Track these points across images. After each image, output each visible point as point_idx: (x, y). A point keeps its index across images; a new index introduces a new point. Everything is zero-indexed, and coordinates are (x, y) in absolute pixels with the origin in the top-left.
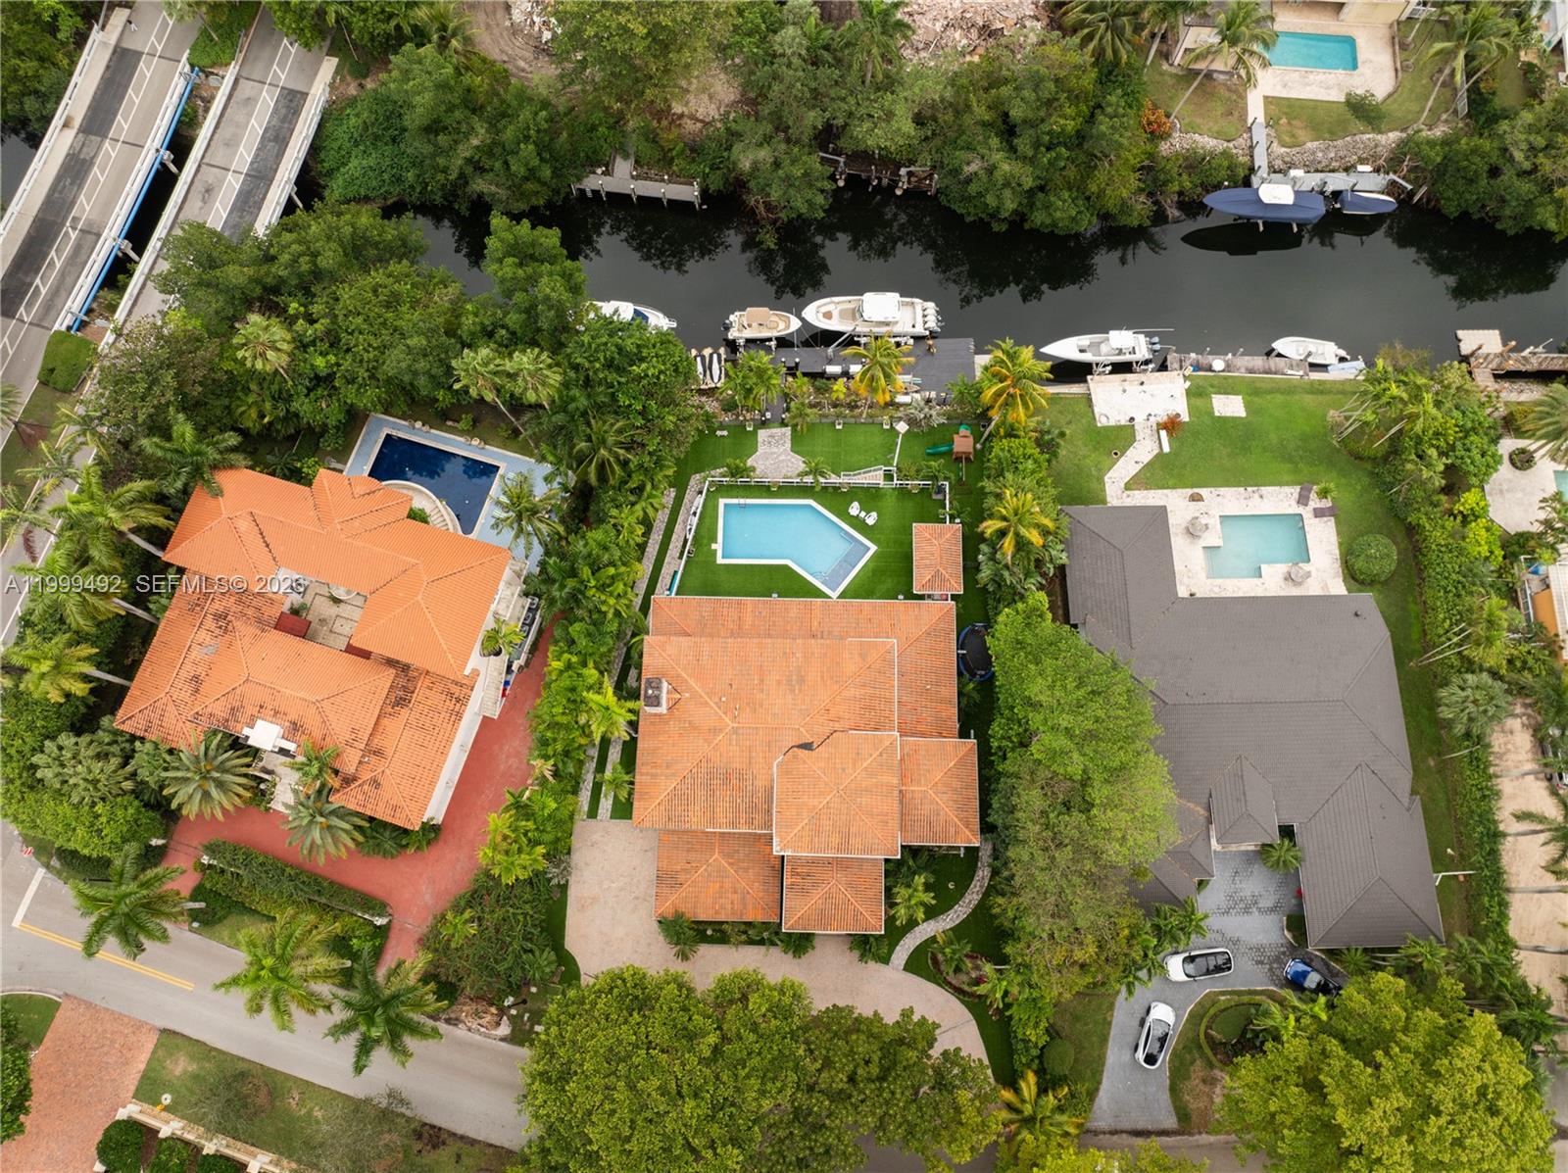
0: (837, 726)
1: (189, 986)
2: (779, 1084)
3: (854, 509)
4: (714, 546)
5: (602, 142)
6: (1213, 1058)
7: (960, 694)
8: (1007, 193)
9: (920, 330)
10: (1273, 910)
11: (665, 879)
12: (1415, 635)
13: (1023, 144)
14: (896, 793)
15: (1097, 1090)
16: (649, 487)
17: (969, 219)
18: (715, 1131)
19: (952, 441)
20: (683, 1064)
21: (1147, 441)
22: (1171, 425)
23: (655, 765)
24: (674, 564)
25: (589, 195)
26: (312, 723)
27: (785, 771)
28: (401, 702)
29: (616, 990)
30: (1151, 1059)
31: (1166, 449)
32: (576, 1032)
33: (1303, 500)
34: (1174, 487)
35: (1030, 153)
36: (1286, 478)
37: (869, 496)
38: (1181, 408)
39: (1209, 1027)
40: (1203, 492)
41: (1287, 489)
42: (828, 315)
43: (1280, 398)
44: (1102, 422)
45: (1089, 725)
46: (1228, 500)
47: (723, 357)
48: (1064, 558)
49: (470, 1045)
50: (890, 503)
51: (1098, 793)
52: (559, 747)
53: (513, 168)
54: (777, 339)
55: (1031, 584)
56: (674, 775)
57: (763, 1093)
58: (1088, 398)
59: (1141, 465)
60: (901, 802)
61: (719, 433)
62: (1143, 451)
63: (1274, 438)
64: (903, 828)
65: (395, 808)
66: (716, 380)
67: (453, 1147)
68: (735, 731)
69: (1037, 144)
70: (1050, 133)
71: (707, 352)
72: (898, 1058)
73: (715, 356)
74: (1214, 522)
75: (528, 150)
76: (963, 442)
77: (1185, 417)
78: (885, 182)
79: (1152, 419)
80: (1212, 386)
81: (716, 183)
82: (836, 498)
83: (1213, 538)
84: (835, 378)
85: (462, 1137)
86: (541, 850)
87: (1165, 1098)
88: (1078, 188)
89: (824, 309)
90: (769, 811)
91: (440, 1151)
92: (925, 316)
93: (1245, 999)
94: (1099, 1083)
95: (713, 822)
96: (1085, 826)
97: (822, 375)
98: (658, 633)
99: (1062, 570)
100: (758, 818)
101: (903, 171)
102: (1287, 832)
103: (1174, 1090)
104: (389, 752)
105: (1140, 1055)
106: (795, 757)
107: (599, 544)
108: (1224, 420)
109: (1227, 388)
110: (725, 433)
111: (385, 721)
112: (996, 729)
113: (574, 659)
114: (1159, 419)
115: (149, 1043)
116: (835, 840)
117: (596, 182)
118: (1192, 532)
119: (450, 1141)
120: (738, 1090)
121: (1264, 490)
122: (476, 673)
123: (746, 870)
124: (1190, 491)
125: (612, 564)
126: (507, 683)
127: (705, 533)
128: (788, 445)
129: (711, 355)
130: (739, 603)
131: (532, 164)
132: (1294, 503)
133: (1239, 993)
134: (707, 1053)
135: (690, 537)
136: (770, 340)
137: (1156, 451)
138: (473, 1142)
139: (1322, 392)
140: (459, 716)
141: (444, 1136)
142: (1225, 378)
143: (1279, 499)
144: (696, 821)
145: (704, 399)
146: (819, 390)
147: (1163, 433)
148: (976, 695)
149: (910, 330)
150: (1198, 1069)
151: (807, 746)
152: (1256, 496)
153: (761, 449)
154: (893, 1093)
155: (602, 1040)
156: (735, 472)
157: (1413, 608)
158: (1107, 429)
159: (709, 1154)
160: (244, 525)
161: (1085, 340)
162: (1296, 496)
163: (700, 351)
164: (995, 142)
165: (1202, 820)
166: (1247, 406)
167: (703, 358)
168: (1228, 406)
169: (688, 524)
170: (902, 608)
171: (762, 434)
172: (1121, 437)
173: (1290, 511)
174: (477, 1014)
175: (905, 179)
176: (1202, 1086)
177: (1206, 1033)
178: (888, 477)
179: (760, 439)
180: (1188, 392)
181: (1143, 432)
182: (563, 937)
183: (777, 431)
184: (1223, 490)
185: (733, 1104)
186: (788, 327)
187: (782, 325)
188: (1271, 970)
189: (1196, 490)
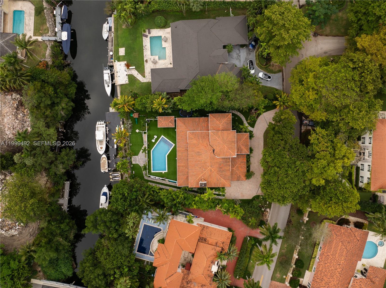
0: (209, 144)
1: (263, 276)
2: (284, 155)
3: (153, 141)
4: (163, 173)
5: (55, 207)
6: (269, 64)
7: (197, 117)
8: (69, 104)
9: (104, 126)
10: (239, 51)
11: (238, 179)
12: (178, 14)
13: (56, 101)
14: (223, 131)
15: (275, 88)
16: (153, 189)
17: (72, 113)
18: (293, 167)
19: (135, 118)
20: (281, 174)
21: (132, 72)
22: (128, 66)
23: (218, 183)
24: (167, 181)
25: (68, 209)
26: (211, 259)
27: (219, 155)
28: (205, 240)
29: (266, 188)
30: (269, 77)
31: (134, 67)
32: (275, 196)
33: (146, 36)
34: (144, 66)
35: (59, 99)
36: (141, 40)
37: (150, 138)
38: (123, 63)
39: (263, 65)
40: (145, 59)
41: (144, 40)
42: (101, 148)
43: (119, 39)
44: (127, 82)
45: (210, 91)
46: (147, 53)
47: (112, 173)
48: (165, 93)
49: (271, 216)
50: (151, 132)
51: (224, 89)
52: (212, 204)
53: (67, 229)
54: (108, 160)
55: (172, 101)
56: (220, 179)
57: (286, 158)
58: (121, 85)
59: (138, 73)
60: (224, 130)
61: (134, 173)
62: (135, 73)
63: (130, 42)
64: (229, 130)
65: (228, 238)
66: (119, 174)
67: (291, 218)
68: (211, 166)
69: (57, 97)
70: (54, 94)
71: (111, 177)
72: (277, 131)
73: (112, 175)
74: (152, 57)
75: (62, 226)
76: (136, 116)
77: (126, 62)
78: (62, 134)
79: (126, 70)
80: (116, 55)
81: (65, 178)
82: (151, 145)
83: (157, 58)
84: (117, 146)
85: (289, 216)
86: (235, 206)
87: (276, 75)
88: (66, 86)
89: (100, 149)
90: (227, 158)
91: (292, 221)
92: (100, 124)
93: (257, 57)
94: (274, 88)
95: (229, 170)
96: (232, 92)
97: (117, 149)
98: (188, 185)
99: (168, 94)
100: (228, 160)
101: (60, 130)
102: (224, 47)
103: (275, 73)
104: (216, 241)
105: (269, 80)
106: (216, 153)
107: (167, 199)
108: (126, 53)
109: (117, 52)
110: (134, 172)
111: (210, 243)
112: (207, 110)
113: (194, 203)
114: (126, 68)
115: (274, 282)
116: (233, 144)
117: (65, 207)
118: (155, 62)
119: (290, 219)
120: (285, 163)
121: (144, 45)
122: (198, 224)
123: (236, 162)
124: (145, 62)
125: (172, 196)
126: (196, 217)
127: (160, 175)
128: (136, 156)
129: (112, 176)
130: (178, 166)
131: (66, 225)
132: (147, 38)
133: (256, 59)
134: (279, 169)
135: (161, 178)
136: (108, 162)
137: (135, 70)
138: (290, 214)
139: (117, 29)
140: (207, 227)
141: (289, 220)
142: (114, 52)
143: (146, 42)
144: (229, 174)
145: (124, 177)
146: (121, 150)
147: (130, 68)
148: (197, 113)
149: (105, 128)
150: (271, 68)
151: (214, 151)
152: (145, 47)
153: (137, 163)
154: (285, 132)
155: (277, 190)
156: (145, 169)
157: (171, 13)
158: (129, 81)
159: (298, 168)
160: (168, 281)
161: (106, 86)
162: (145, 38)
163: (111, 179)
164: (56, 108)
165: (223, 65)
166: (122, 47)
167: (113, 178)
168: (122, 51)
169: (158, 179)
170: (178, 130)
171: (133, 163)
172: (131, 78)
173: (149, 39)
174: (266, 216)
175: (62, 129)
176: (274, 67)
177: (264, 66)
178: (145, 133)
179: (135, 163)
180: (118, 61)
181: (130, 73)
182: (249, 200)
183: (133, 159)
184: (144, 55)
185: (288, 163)
186: (105, 158)
187: (104, 159)
188: (251, 52)
189: (145, 61)
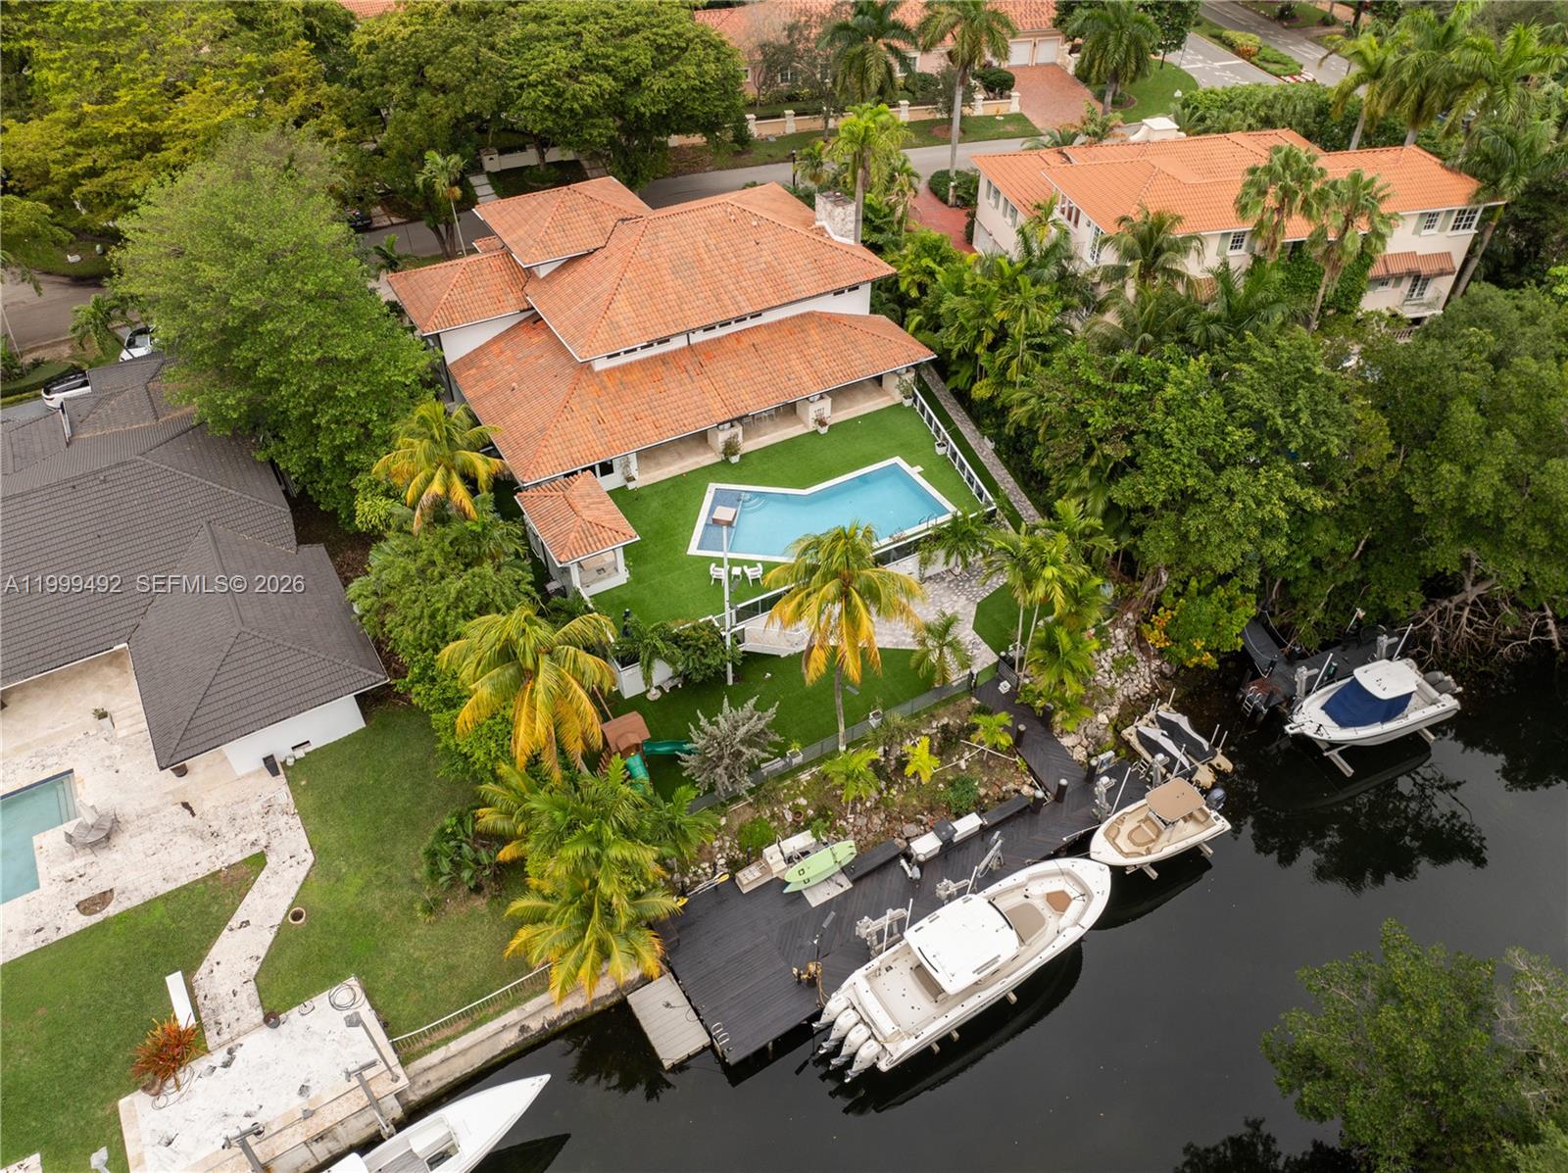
4: (919, 469)
21: (224, 990)
22: (168, 1059)
31: (175, 982)
40: (77, 922)
42: (1059, 902)
44: (349, 992)
62: (235, 956)
74: (53, 868)
77: (129, 1101)
83: (54, 839)
89: (1076, 906)
124: (112, 910)
137: (201, 971)
147: (187, 1025)
153: (971, 627)
158: (332, 979)
171: (989, 657)
172: (294, 971)
179: (985, 646)
181: (241, 1008)
184: (31, 944)
186: (1111, 842)
187: (1123, 842)
189: (97, 918)
